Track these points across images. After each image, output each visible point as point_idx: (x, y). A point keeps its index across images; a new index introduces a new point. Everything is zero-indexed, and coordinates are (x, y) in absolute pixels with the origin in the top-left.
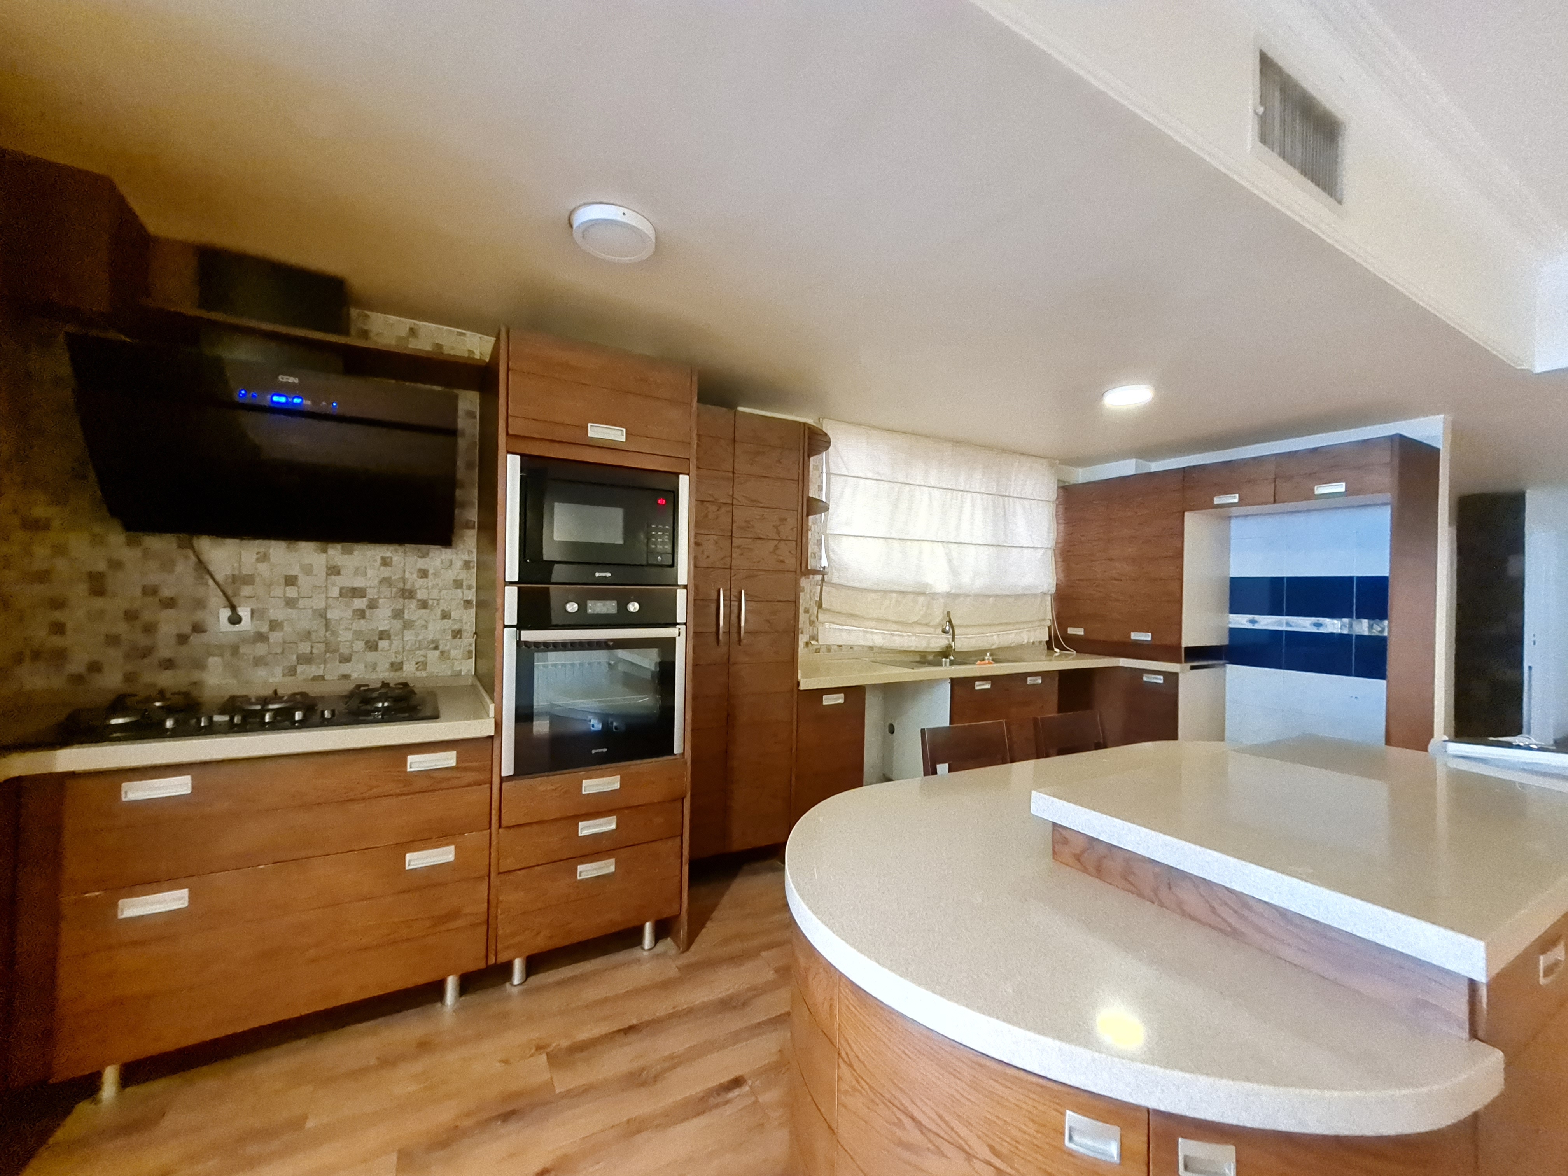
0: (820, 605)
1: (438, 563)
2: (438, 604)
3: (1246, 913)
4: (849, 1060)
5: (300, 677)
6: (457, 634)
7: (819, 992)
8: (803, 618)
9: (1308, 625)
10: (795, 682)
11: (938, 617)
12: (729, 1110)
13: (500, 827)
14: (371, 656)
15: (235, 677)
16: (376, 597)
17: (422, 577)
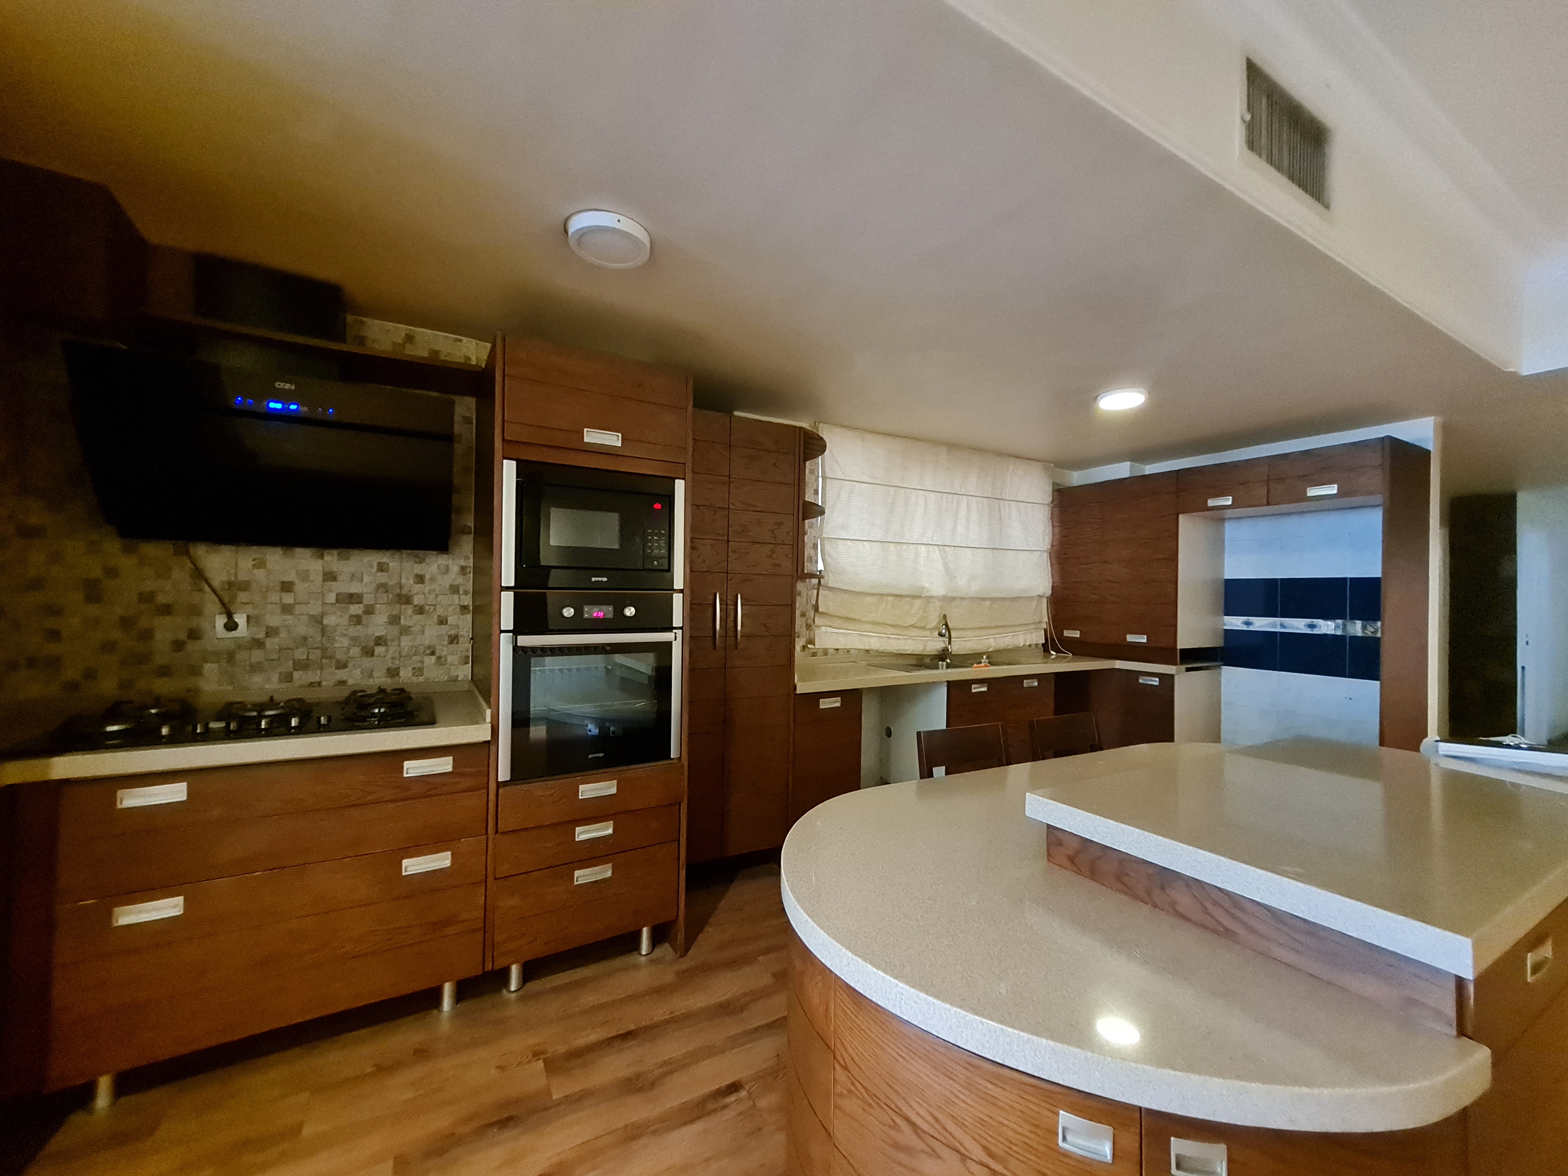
0: (816, 608)
1: (434, 568)
2: (435, 610)
3: (1239, 914)
4: (845, 1063)
5: (297, 683)
6: (454, 639)
7: (814, 994)
8: (799, 622)
9: (1302, 627)
10: (792, 686)
11: (934, 620)
12: (728, 1115)
13: (497, 832)
14: (367, 662)
15: (232, 683)
16: (373, 602)
17: (419, 583)
